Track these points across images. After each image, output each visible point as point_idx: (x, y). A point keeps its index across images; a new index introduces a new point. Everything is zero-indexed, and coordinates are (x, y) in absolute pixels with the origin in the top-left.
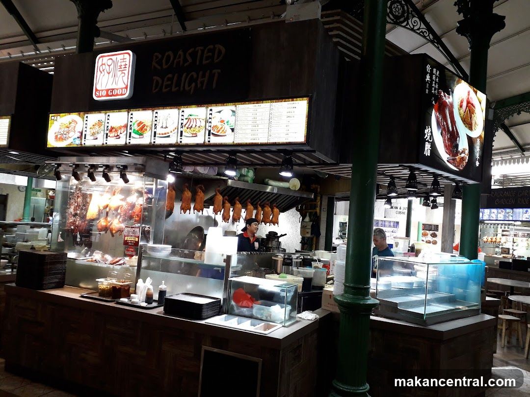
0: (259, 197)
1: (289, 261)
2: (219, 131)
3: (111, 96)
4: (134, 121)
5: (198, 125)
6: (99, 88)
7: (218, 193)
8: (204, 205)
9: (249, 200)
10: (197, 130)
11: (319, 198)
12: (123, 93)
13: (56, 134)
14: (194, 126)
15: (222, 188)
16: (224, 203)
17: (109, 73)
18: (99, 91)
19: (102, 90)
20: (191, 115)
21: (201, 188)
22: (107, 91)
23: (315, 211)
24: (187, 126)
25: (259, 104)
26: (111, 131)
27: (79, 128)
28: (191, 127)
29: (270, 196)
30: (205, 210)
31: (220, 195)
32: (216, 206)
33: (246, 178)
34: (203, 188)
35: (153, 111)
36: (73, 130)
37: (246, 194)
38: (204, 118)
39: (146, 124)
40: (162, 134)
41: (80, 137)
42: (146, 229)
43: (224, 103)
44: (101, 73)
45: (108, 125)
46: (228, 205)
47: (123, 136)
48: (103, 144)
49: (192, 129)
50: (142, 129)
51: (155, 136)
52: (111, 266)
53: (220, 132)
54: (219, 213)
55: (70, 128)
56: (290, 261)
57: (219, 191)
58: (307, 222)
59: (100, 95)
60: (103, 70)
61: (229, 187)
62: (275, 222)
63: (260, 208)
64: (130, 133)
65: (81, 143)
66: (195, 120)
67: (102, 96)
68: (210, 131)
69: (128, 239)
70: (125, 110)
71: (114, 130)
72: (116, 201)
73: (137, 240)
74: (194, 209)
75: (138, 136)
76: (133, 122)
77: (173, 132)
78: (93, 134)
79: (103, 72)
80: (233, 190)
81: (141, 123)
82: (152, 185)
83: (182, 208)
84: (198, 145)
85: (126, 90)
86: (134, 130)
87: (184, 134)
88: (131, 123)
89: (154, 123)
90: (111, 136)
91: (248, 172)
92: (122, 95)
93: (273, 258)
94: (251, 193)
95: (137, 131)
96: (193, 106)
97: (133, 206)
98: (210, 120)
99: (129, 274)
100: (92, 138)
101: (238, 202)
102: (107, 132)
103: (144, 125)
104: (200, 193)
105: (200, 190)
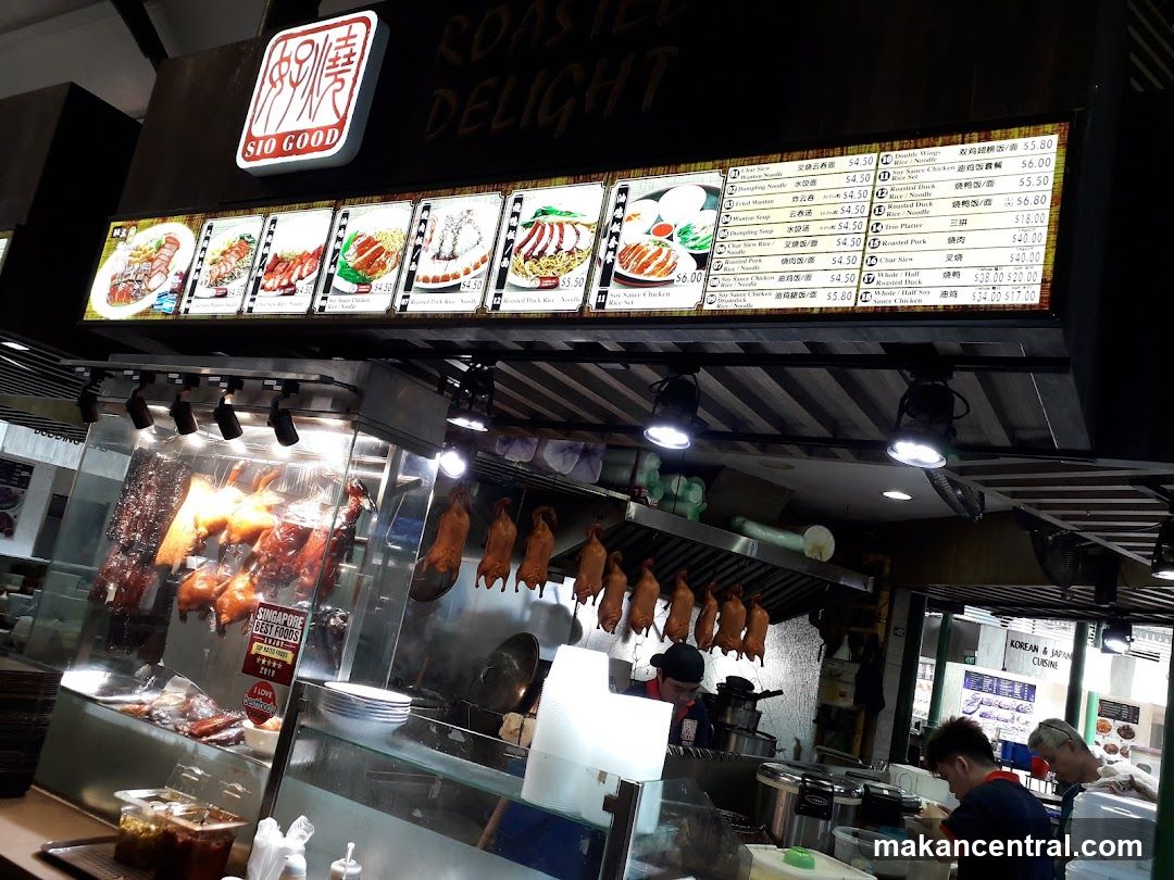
0: (714, 566)
1: (818, 801)
2: (647, 265)
3: (290, 153)
4: (347, 235)
5: (566, 246)
6: (257, 131)
7: (595, 539)
8: (549, 573)
9: (685, 572)
10: (560, 265)
11: (885, 595)
12: (328, 142)
13: (116, 281)
14: (550, 251)
15: (606, 525)
16: (608, 571)
17: (294, 85)
18: (257, 140)
19: (265, 138)
20: (544, 213)
21: (547, 517)
22: (280, 138)
23: (870, 631)
24: (525, 250)
25: (827, 160)
26: (271, 271)
27: (180, 263)
28: (542, 253)
29: (744, 567)
30: (549, 585)
31: (600, 546)
32: (584, 577)
33: (680, 506)
34: (554, 517)
35: (416, 202)
36: (163, 268)
37: (676, 552)
38: (594, 218)
39: (386, 247)
40: (435, 280)
41: (178, 292)
42: (332, 622)
43: (678, 164)
44: (273, 84)
45: (266, 251)
46: (619, 578)
47: (304, 286)
48: (240, 312)
49: (542, 261)
50: (369, 262)
51: (408, 287)
52: (190, 744)
53: (647, 271)
54: (590, 599)
55: (157, 263)
56: (825, 803)
57: (598, 532)
58: (842, 662)
59: (258, 153)
60: (281, 77)
61: (630, 523)
62: (753, 650)
63: (713, 602)
64: (330, 277)
65: (178, 307)
66: (556, 228)
67: (263, 156)
68: (608, 268)
69: (262, 652)
70: (327, 202)
71: (280, 268)
72: (246, 510)
73: (289, 658)
74: (518, 579)
75: (354, 287)
76: (345, 241)
77: (473, 273)
78: (217, 282)
79: (279, 84)
80: (641, 534)
81: (370, 242)
82: (380, 467)
83: (482, 571)
84: (557, 320)
85: (337, 132)
86: (345, 266)
87: (511, 278)
88: (338, 246)
89: (412, 242)
90: (269, 285)
91: (689, 488)
92: (323, 147)
93: (762, 779)
94: (691, 552)
95: (355, 269)
96: (559, 180)
97: (302, 535)
98: (615, 228)
99: (240, 788)
100: (212, 292)
101: (649, 574)
102: (261, 273)
103: (381, 250)
104: (544, 528)
105: (542, 522)
